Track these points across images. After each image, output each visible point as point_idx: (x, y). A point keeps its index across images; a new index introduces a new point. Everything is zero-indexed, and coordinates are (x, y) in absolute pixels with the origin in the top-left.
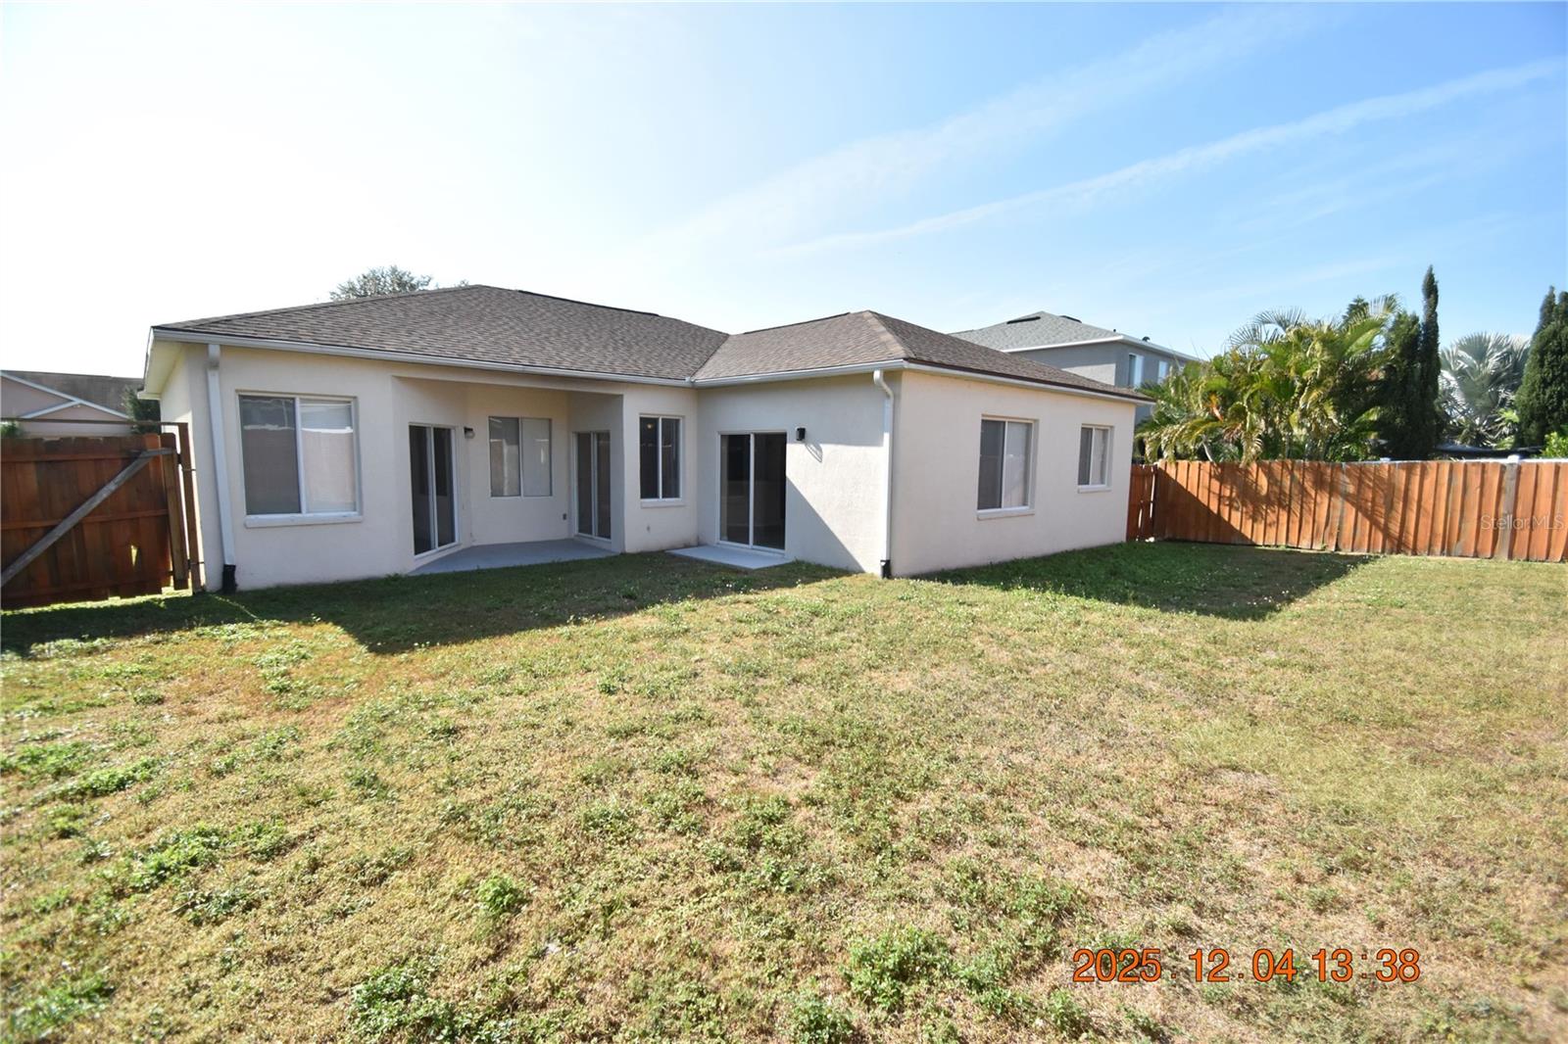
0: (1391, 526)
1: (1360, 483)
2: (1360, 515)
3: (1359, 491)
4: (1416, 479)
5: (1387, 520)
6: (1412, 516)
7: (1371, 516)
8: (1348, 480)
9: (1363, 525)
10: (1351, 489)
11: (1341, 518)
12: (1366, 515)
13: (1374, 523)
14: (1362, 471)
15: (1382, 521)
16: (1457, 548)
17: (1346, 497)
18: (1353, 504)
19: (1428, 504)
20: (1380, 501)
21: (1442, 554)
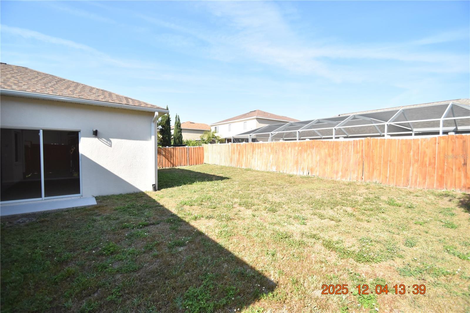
0: (171, 161)
1: (165, 152)
2: (166, 159)
3: (165, 154)
4: (175, 151)
5: (171, 160)
6: (175, 159)
7: (168, 159)
8: (163, 151)
9: (167, 161)
10: (164, 153)
11: (162, 160)
12: (167, 159)
13: (168, 160)
14: (165, 149)
15: (170, 160)
16: (182, 165)
17: (163, 155)
18: (164, 157)
19: (177, 156)
20: (169, 156)
21: (180, 166)
